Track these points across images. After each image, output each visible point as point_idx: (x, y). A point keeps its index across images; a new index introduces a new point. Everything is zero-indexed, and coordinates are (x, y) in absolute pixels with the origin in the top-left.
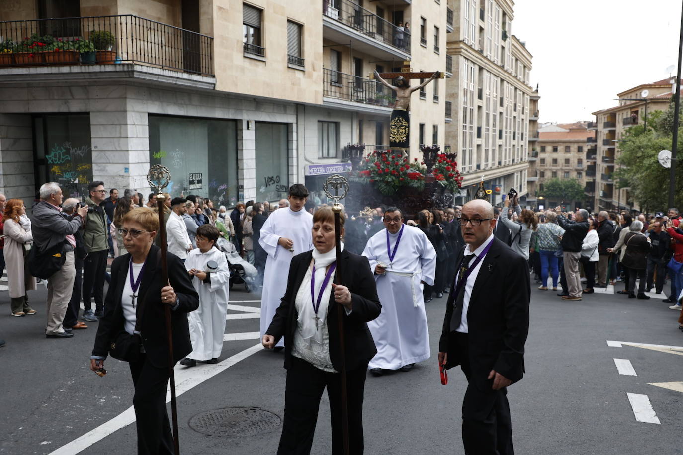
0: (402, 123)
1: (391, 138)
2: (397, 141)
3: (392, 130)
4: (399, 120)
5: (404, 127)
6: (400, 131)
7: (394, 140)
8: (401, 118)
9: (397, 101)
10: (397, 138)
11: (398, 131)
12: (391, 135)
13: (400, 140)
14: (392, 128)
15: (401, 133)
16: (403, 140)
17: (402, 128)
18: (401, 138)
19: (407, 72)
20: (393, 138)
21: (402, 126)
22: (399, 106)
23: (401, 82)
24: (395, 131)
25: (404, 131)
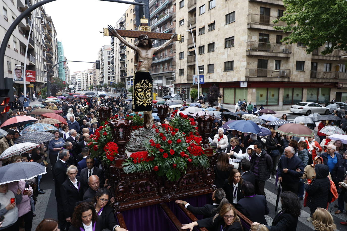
0: (148, 86)
1: (138, 102)
2: (145, 105)
3: (139, 94)
4: (145, 82)
5: (150, 90)
6: (147, 94)
7: (142, 104)
8: (147, 81)
9: (141, 62)
10: (145, 101)
11: (145, 94)
12: (139, 98)
13: (148, 104)
14: (138, 91)
15: (148, 96)
16: (150, 104)
17: (148, 90)
18: (148, 101)
19: (144, 31)
20: (141, 102)
21: (148, 88)
22: (144, 67)
23: (147, 41)
24: (142, 94)
25: (150, 93)
